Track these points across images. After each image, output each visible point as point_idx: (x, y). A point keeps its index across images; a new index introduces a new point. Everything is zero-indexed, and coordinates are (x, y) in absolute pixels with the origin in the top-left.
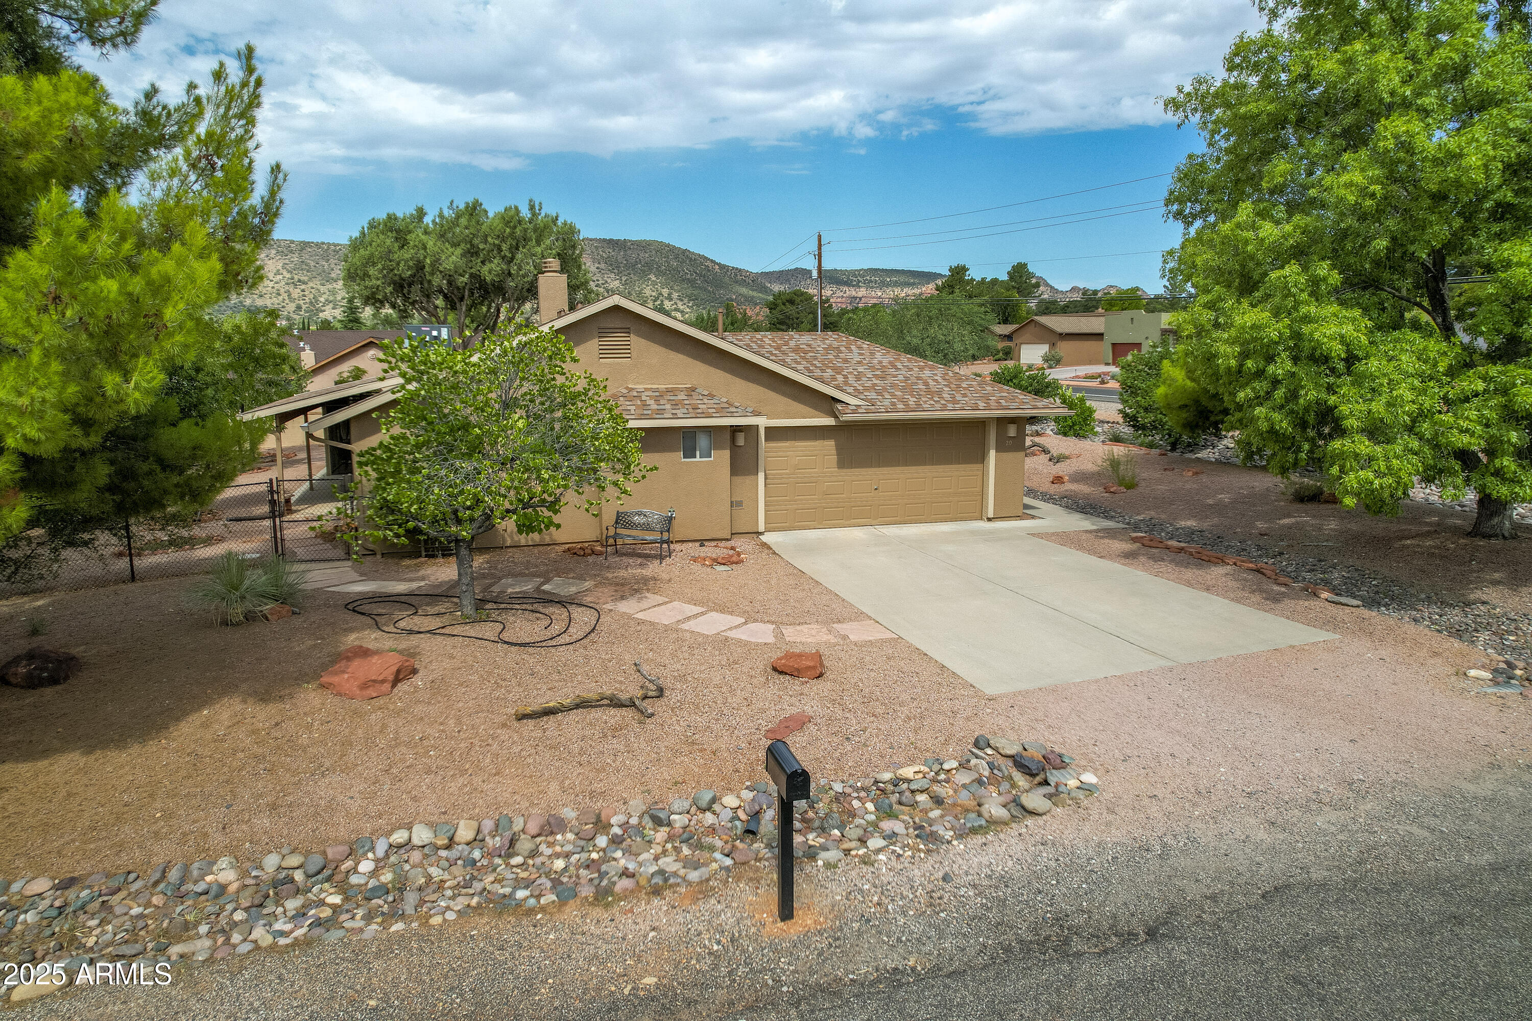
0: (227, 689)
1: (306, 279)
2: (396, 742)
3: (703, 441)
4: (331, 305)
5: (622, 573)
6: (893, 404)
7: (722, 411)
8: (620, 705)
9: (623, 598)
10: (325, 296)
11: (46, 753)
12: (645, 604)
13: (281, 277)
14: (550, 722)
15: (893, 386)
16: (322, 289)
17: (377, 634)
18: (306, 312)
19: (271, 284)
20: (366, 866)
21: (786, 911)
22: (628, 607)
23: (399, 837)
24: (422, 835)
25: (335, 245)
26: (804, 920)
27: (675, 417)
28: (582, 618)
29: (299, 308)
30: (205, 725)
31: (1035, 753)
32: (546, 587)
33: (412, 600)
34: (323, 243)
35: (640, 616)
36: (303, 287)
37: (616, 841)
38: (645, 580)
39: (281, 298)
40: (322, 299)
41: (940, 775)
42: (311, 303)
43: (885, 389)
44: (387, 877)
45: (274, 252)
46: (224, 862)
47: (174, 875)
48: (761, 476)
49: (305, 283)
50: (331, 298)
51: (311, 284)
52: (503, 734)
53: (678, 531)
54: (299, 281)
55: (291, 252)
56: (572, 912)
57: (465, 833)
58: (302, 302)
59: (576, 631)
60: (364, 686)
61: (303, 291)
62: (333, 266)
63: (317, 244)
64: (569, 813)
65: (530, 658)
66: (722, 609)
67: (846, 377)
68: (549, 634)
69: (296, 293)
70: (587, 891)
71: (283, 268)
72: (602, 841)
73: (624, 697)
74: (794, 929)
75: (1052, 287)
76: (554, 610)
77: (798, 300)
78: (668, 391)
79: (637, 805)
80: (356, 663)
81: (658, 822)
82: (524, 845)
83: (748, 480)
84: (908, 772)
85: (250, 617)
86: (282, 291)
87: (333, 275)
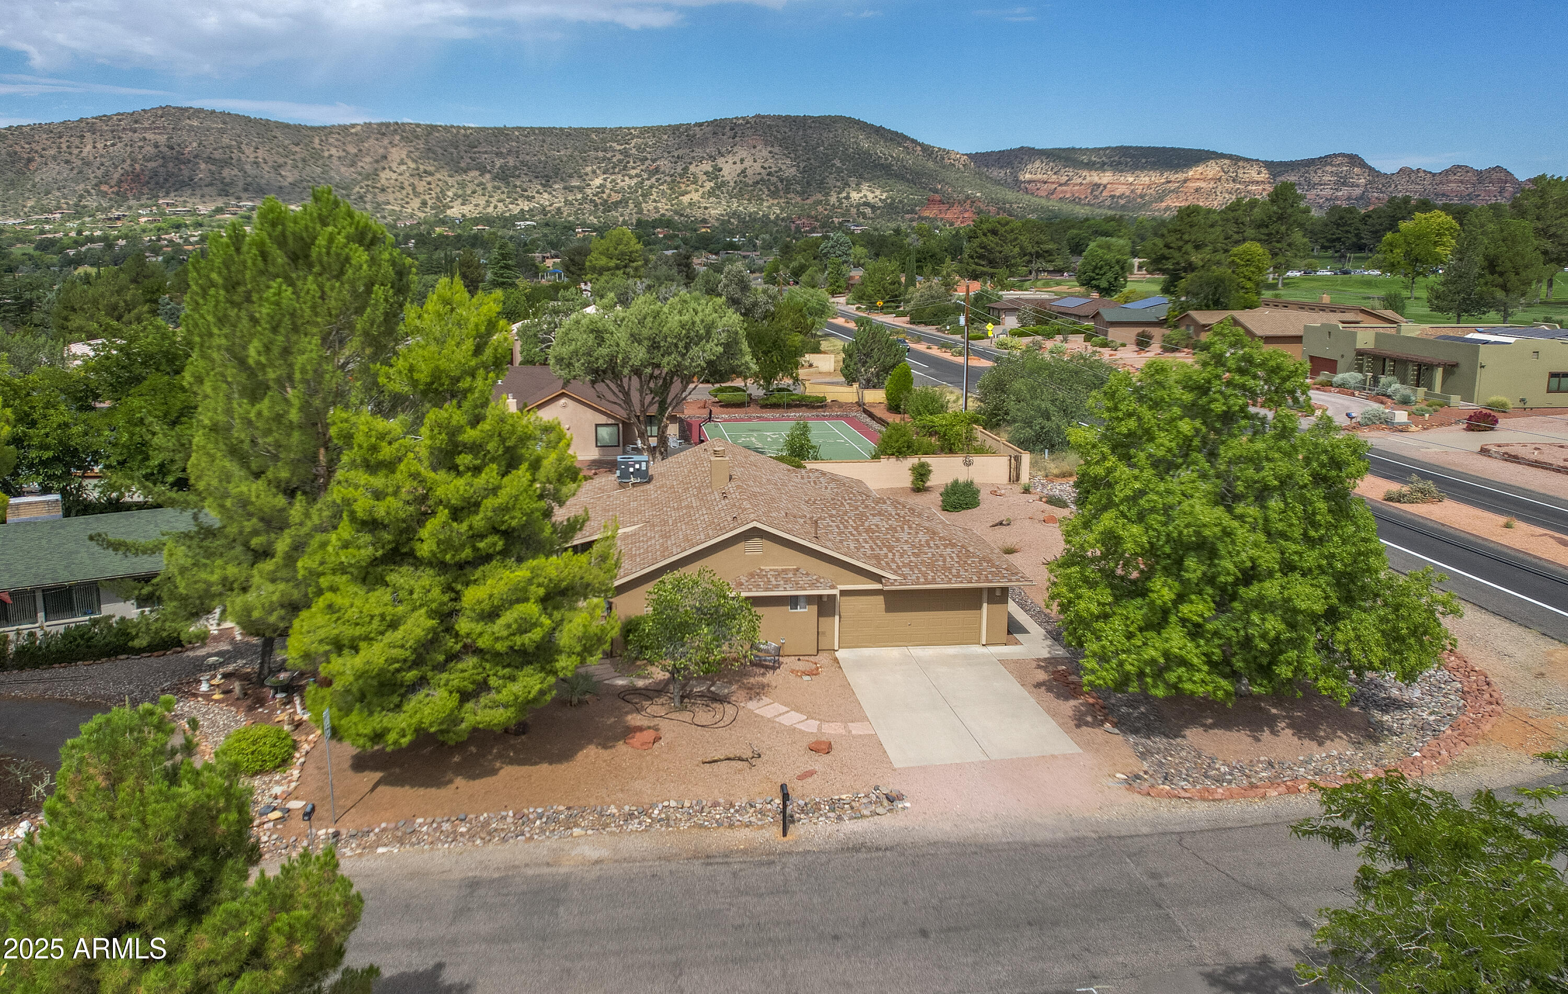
0: (590, 742)
1: (432, 169)
2: (658, 770)
3: (802, 601)
4: (460, 200)
5: (752, 680)
6: (918, 578)
7: (813, 585)
8: (742, 760)
9: (751, 699)
10: (453, 190)
11: (535, 764)
12: (762, 703)
13: (404, 167)
14: (715, 765)
15: (923, 562)
16: (450, 181)
17: (639, 717)
18: (432, 208)
19: (394, 176)
20: (656, 812)
21: (785, 835)
22: (752, 705)
23: (666, 803)
24: (673, 804)
25: (465, 128)
26: (789, 837)
27: (785, 589)
28: (730, 710)
29: (424, 203)
30: (587, 756)
31: (894, 794)
32: (713, 689)
33: (649, 693)
34: (452, 126)
35: (757, 712)
36: (429, 179)
37: (737, 811)
38: (763, 686)
39: (404, 192)
40: (450, 194)
41: (857, 798)
42: (438, 198)
43: (916, 566)
44: (663, 816)
45: (398, 137)
46: (612, 806)
47: (599, 809)
48: (837, 617)
49: (431, 174)
50: (460, 192)
51: (438, 176)
52: (698, 769)
53: (786, 650)
54: (425, 172)
55: (417, 137)
56: (721, 829)
57: (687, 804)
58: (427, 197)
59: (727, 720)
60: (642, 745)
61: (429, 183)
62: (463, 153)
63: (445, 128)
64: (721, 801)
65: (706, 733)
66: (797, 709)
67: (894, 555)
68: (714, 720)
69: (421, 186)
70: (726, 824)
71: (408, 156)
72: (732, 811)
73: (744, 757)
74: (785, 839)
75: (1371, 169)
76: (717, 705)
77: (1002, 230)
78: (783, 571)
79: (745, 800)
80: (638, 734)
81: (751, 806)
82: (706, 810)
83: (829, 619)
84: (844, 797)
85: (580, 702)
86: (406, 183)
87: (463, 165)
